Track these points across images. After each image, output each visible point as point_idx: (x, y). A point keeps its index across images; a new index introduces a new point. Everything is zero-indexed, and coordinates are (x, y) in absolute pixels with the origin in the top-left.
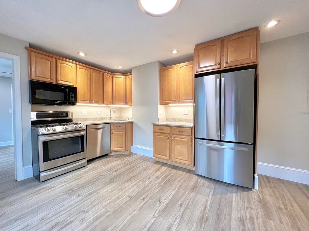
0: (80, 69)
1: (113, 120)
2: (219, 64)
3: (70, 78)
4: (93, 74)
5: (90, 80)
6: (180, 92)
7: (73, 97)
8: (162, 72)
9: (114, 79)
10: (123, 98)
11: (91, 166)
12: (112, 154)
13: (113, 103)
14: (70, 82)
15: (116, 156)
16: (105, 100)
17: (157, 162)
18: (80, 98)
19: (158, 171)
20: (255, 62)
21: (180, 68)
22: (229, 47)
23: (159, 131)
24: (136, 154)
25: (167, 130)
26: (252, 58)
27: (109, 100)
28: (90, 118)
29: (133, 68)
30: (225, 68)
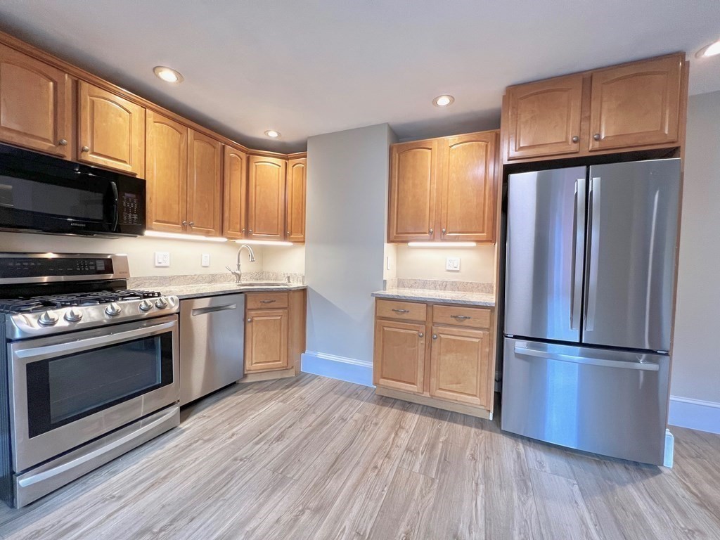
0: (157, 124)
1: (247, 282)
2: (575, 142)
3: (125, 147)
4: (196, 143)
5: (185, 161)
6: (449, 212)
7: (133, 209)
8: (396, 156)
9: (253, 167)
10: (275, 222)
11: (193, 425)
12: (248, 381)
13: (247, 234)
14: (125, 162)
15: (262, 386)
16: (226, 224)
17: (385, 400)
18: (156, 214)
19: (401, 427)
20: (673, 142)
21: (450, 147)
22: (605, 99)
23: (393, 315)
24: (316, 376)
25: (419, 313)
26: (668, 131)
27: (237, 223)
28: (179, 277)
29: (309, 137)
30: (591, 151)
